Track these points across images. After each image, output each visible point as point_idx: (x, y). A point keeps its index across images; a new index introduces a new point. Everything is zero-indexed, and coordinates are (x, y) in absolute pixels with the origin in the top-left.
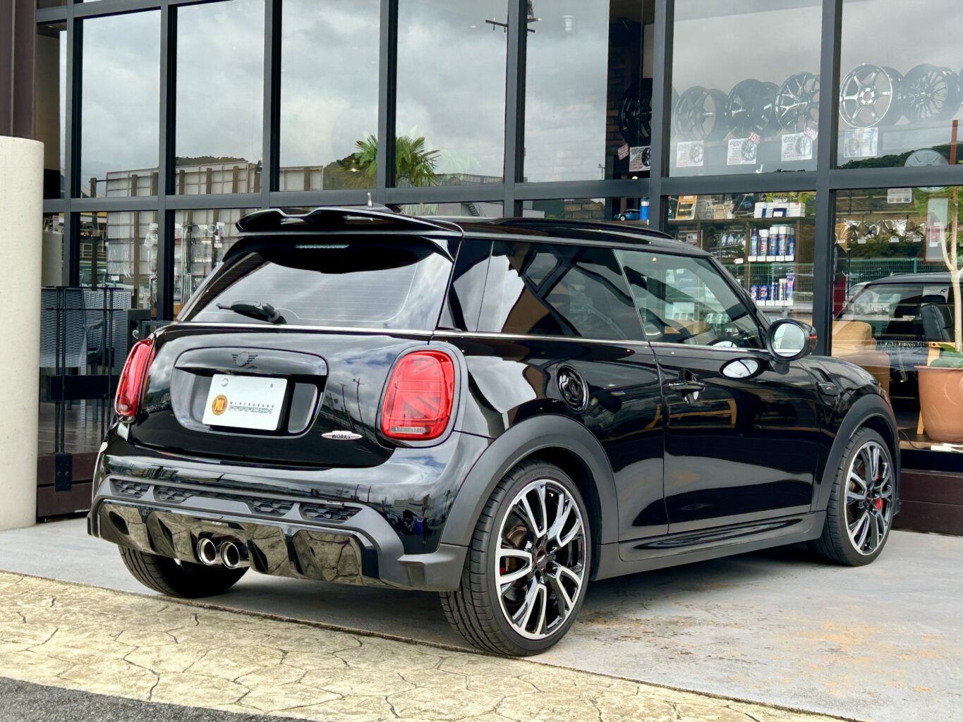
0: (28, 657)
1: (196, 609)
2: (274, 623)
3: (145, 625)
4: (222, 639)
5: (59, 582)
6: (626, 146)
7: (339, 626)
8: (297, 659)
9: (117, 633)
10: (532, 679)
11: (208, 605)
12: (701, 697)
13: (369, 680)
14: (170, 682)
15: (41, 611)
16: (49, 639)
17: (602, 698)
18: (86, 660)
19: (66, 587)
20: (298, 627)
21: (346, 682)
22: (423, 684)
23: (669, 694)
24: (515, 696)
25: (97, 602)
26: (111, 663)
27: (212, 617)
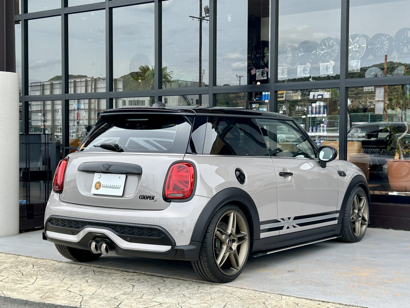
0: (27, 290)
1: (93, 268)
2: (126, 273)
3: (73, 275)
4: (106, 280)
5: (34, 258)
6: (255, 69)
7: (154, 274)
8: (139, 288)
9: (62, 279)
10: (237, 294)
11: (98, 266)
12: (308, 300)
13: (171, 296)
14: (88, 299)
15: (29, 270)
16: (34, 282)
17: (267, 302)
18: (51, 291)
19: (38, 260)
20: (137, 275)
21: (161, 297)
22: (193, 298)
23: (295, 300)
24: (232, 302)
25: (51, 266)
26: (62, 292)
27: (101, 271)
